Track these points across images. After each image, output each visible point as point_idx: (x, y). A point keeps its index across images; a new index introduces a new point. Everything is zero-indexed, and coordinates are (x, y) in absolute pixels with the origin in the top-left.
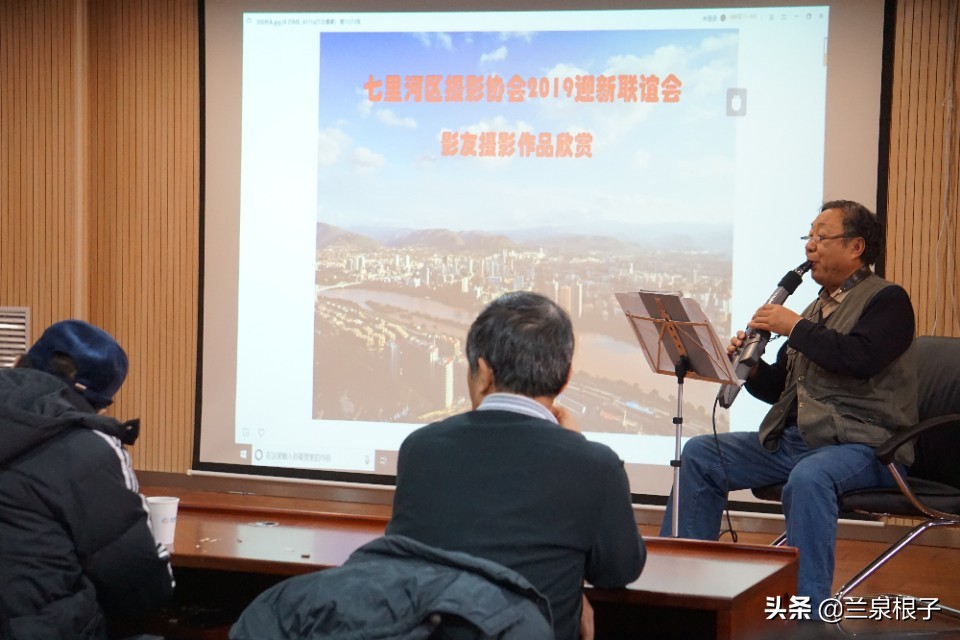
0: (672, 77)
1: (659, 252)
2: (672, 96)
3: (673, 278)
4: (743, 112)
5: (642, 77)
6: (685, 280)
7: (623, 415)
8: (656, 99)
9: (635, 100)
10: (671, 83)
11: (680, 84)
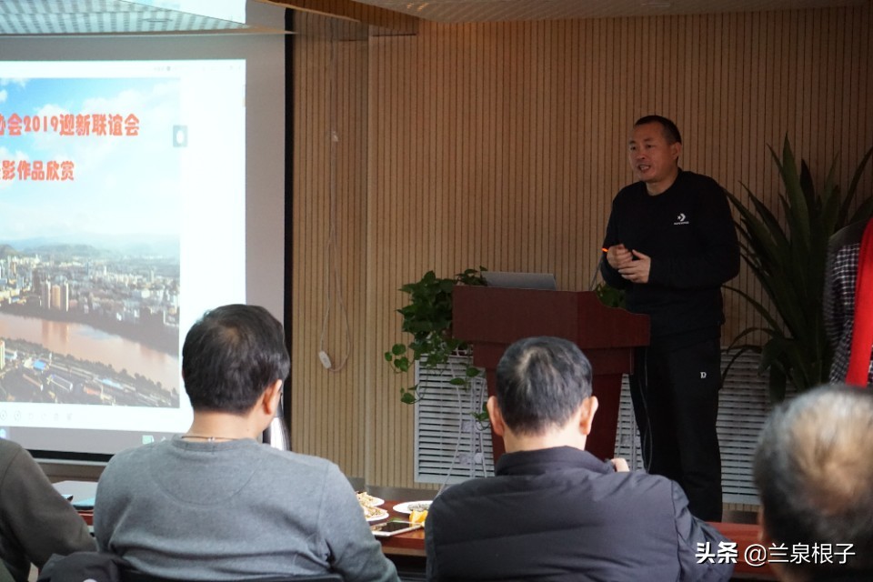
0: (132, 116)
1: (125, 257)
2: (132, 131)
3: (136, 278)
4: (185, 144)
5: (110, 116)
6: (145, 280)
7: (99, 390)
8: (120, 134)
9: (105, 133)
10: (132, 120)
11: (138, 121)
